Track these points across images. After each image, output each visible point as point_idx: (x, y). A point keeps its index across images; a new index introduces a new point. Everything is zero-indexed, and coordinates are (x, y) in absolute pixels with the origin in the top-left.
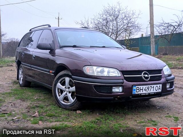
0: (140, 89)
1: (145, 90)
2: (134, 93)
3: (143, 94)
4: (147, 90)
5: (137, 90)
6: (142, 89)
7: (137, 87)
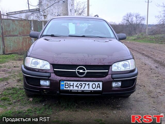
0: (69, 85)
1: (76, 86)
2: (62, 88)
3: (74, 91)
4: (80, 87)
5: (65, 85)
6: (73, 86)
7: (65, 82)
